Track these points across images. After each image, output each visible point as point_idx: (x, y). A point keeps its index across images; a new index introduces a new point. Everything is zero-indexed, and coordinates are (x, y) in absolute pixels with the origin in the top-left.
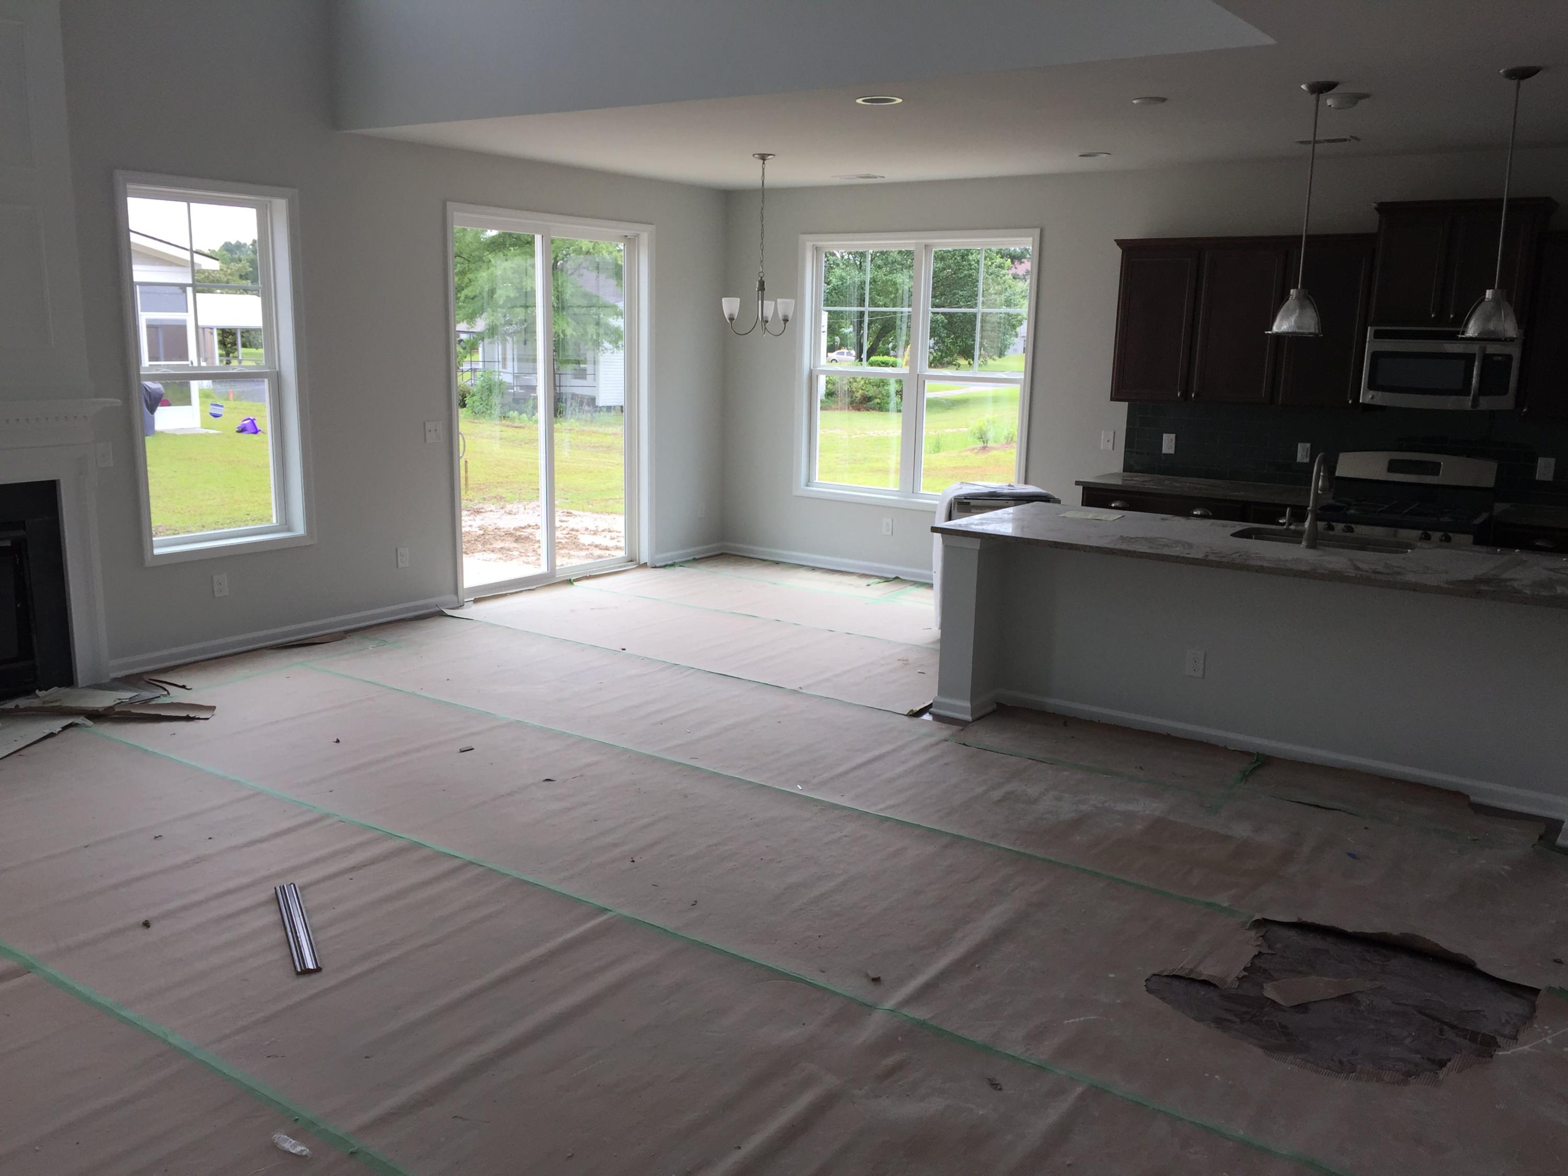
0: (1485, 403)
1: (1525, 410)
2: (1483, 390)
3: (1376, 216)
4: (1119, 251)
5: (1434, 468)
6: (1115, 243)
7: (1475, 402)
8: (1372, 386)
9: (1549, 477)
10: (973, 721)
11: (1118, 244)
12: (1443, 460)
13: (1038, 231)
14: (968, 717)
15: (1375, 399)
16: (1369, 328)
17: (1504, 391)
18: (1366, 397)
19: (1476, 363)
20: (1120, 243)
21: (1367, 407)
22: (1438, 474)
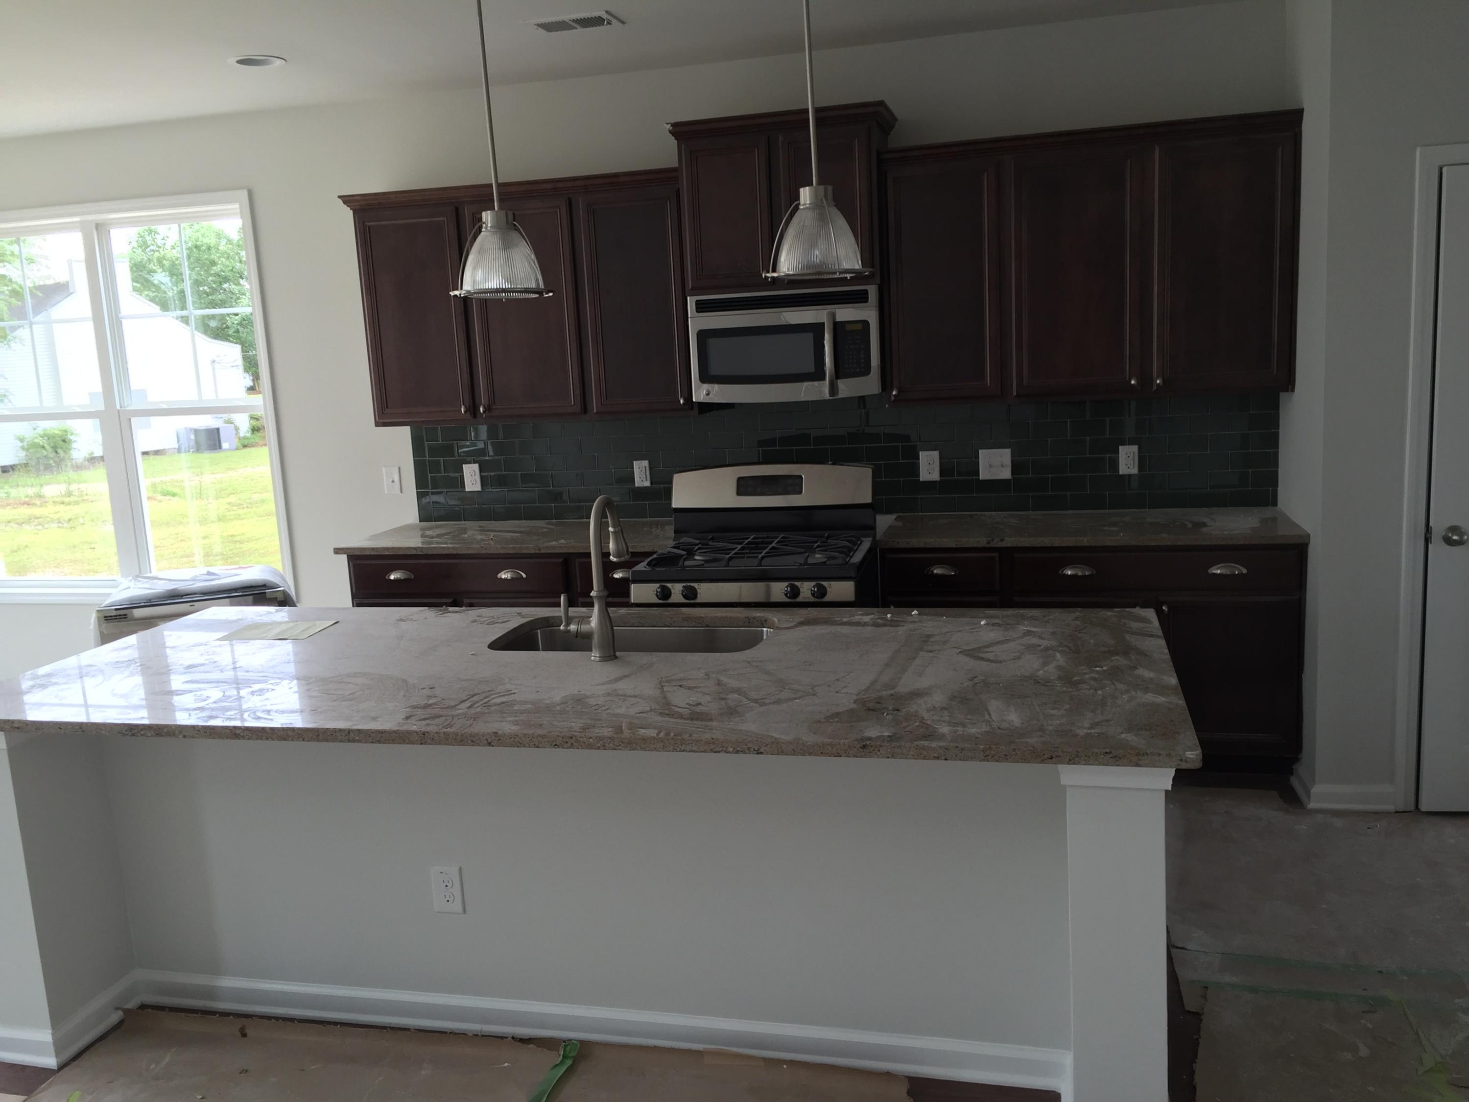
0: (847, 388)
1: (894, 393)
2: (839, 373)
3: (673, 142)
4: (347, 215)
5: (793, 485)
6: (340, 201)
7: (833, 389)
8: (705, 378)
9: (935, 476)
10: (62, 1067)
11: (345, 202)
12: (806, 472)
13: (245, 193)
14: (51, 1062)
15: (711, 395)
16: (688, 298)
17: (866, 370)
18: (701, 393)
19: (826, 336)
20: (347, 200)
21: (706, 408)
22: (800, 492)
